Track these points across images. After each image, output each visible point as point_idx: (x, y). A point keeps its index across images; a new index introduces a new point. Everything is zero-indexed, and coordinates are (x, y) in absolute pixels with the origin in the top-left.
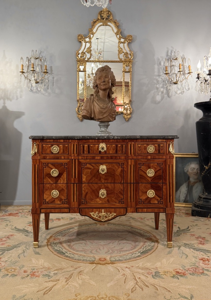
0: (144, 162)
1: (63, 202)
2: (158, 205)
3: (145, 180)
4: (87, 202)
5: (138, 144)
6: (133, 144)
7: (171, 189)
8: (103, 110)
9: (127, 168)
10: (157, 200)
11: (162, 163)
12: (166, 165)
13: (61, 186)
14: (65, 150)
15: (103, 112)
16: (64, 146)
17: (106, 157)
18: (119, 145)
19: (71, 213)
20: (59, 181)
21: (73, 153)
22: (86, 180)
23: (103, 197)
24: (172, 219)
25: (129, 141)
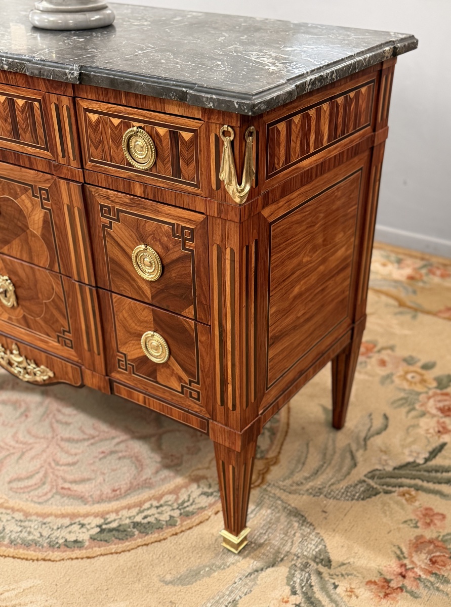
0: (122, 204)
2: (181, 397)
3: (132, 285)
5: (86, 110)
6: (65, 108)
9: (61, 217)
10: (180, 379)
11: (192, 230)
18: (20, 102)
23: (8, 304)
25: (47, 89)
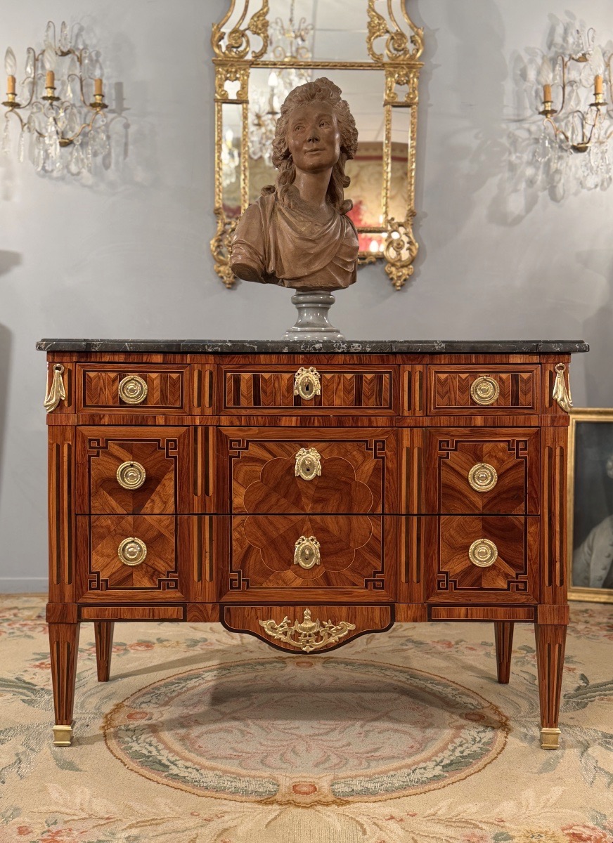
0: (461, 436)
1: (160, 581)
2: (507, 594)
3: (463, 502)
4: (248, 581)
5: (436, 372)
6: (418, 373)
7: (558, 536)
8: (310, 244)
9: (395, 461)
10: (506, 576)
11: (525, 441)
12: (538, 451)
13: (154, 524)
14: (171, 395)
15: (310, 254)
16: (164, 380)
17: (318, 420)
18: (369, 376)
19: (189, 621)
20: (148, 505)
21: (199, 405)
22: (245, 500)
23: (309, 566)
24: (560, 646)
25: (404, 361)
